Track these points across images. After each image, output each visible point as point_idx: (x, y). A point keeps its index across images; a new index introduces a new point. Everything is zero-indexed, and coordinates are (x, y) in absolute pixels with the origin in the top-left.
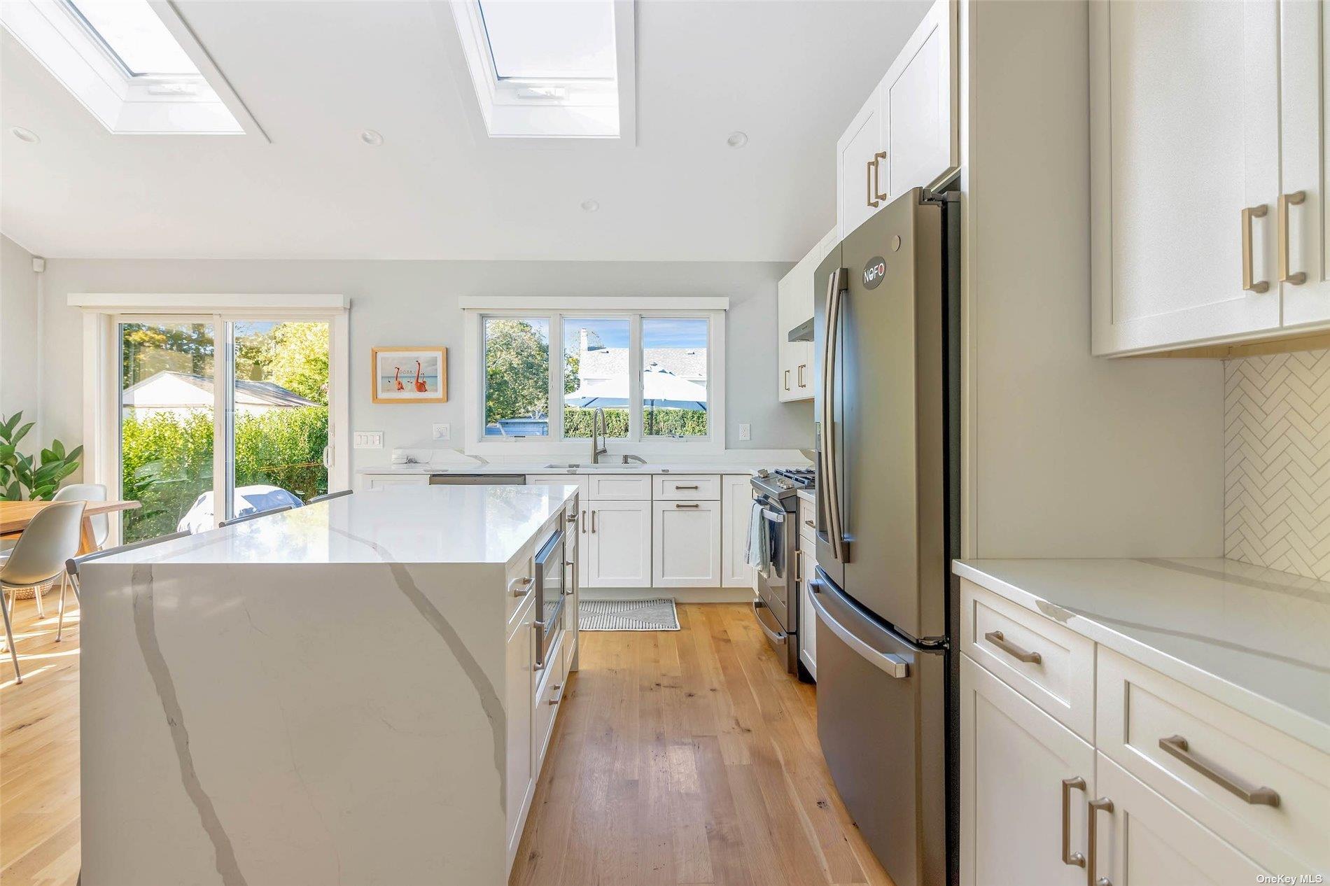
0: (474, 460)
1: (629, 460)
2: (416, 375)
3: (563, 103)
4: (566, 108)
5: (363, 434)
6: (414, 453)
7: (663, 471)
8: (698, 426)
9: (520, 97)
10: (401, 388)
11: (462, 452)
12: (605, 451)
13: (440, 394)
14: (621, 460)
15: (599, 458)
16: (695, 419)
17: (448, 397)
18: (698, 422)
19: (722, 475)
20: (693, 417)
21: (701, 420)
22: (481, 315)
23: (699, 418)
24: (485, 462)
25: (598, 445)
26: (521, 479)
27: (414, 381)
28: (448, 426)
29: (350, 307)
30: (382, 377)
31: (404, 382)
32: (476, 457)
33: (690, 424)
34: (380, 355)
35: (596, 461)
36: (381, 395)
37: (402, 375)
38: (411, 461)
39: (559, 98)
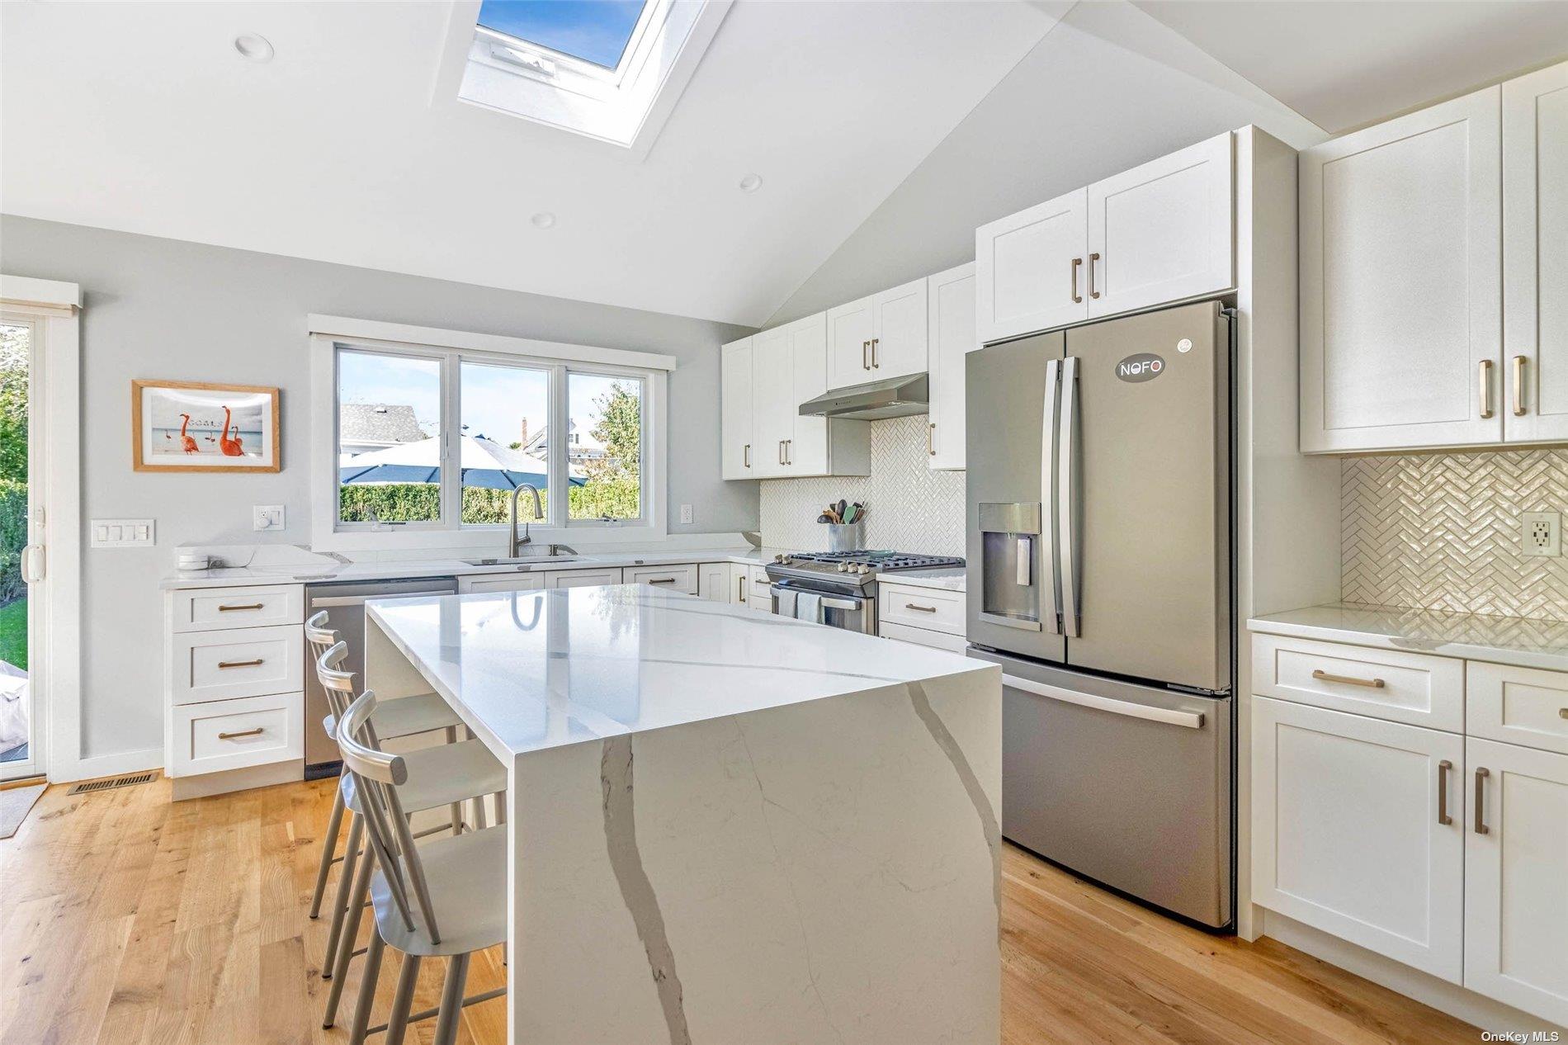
0: (330, 559)
1: (558, 552)
2: (222, 428)
3: (552, 81)
4: (557, 90)
5: (115, 522)
6: (218, 552)
7: (637, 562)
8: (415, 506)
9: (494, 56)
10: (192, 447)
11: (308, 548)
12: (528, 540)
13: (267, 460)
14: (548, 550)
15: (521, 550)
16: (410, 498)
17: (280, 464)
18: (415, 502)
19: (698, 564)
20: (407, 495)
21: (419, 499)
22: (335, 344)
23: (415, 496)
24: (346, 561)
25: (519, 534)
26: (449, 582)
27: (218, 437)
28: (281, 508)
29: (83, 309)
30: (154, 429)
31: (199, 439)
32: (331, 554)
33: (402, 505)
34: (148, 392)
35: (516, 554)
36: (150, 458)
37: (195, 427)
38: (215, 565)
39: (547, 74)
